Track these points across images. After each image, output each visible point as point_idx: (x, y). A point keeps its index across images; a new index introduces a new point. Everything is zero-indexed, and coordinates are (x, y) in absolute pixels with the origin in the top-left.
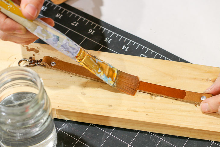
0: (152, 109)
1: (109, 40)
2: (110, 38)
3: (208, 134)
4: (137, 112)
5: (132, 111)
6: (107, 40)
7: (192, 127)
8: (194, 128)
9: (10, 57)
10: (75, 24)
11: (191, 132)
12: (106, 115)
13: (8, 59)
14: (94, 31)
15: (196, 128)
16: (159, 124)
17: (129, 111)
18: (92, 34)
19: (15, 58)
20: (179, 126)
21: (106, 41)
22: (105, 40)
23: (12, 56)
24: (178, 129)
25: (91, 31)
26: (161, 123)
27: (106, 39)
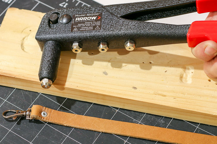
0: (182, 94)
4: (165, 96)
5: (159, 94)
9: (24, 29)
10: (64, 5)
12: (130, 99)
13: (22, 31)
16: (189, 110)
17: (156, 94)
19: (30, 31)
23: (27, 28)
24: (210, 117)
26: (191, 110)
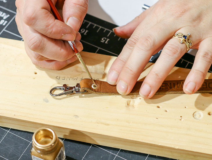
0: (127, 122)
1: (106, 40)
2: (107, 38)
3: (192, 155)
4: (108, 125)
6: (104, 40)
7: (173, 147)
8: (175, 148)
11: (171, 152)
14: (87, 31)
15: (177, 148)
16: (133, 140)
17: (98, 123)
18: (85, 34)
20: (157, 144)
21: (103, 42)
22: (101, 41)
25: (83, 30)
26: (135, 140)
27: (102, 39)
